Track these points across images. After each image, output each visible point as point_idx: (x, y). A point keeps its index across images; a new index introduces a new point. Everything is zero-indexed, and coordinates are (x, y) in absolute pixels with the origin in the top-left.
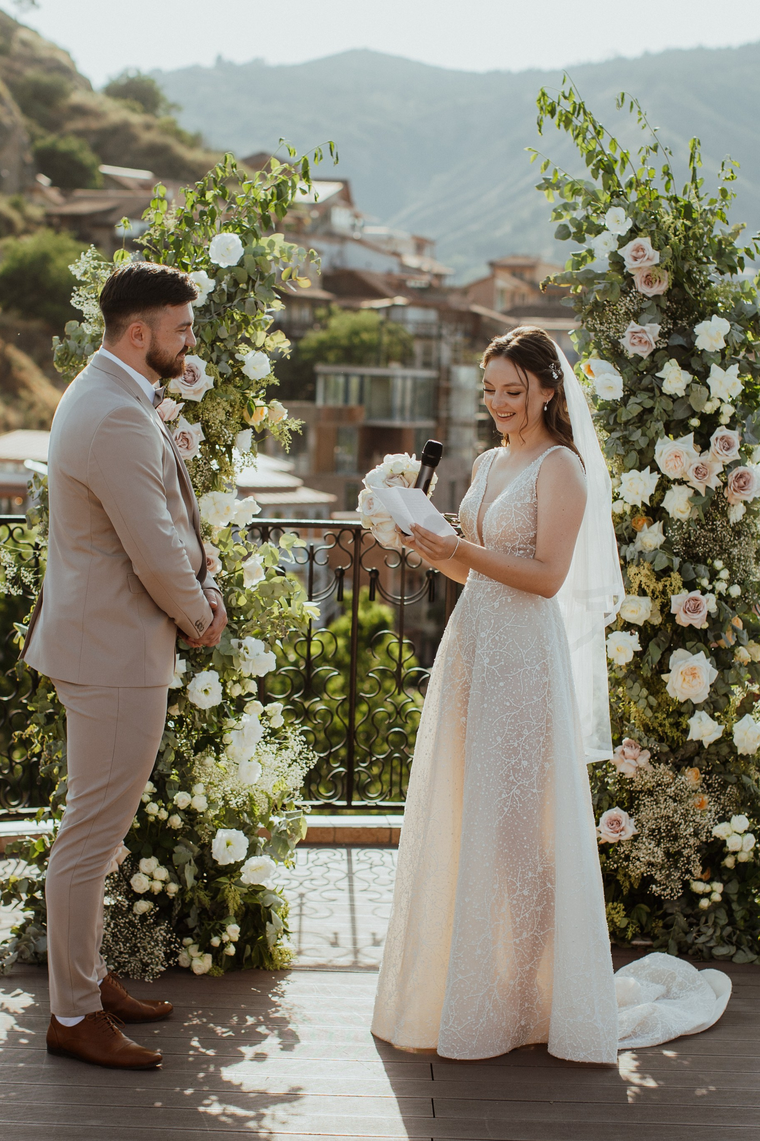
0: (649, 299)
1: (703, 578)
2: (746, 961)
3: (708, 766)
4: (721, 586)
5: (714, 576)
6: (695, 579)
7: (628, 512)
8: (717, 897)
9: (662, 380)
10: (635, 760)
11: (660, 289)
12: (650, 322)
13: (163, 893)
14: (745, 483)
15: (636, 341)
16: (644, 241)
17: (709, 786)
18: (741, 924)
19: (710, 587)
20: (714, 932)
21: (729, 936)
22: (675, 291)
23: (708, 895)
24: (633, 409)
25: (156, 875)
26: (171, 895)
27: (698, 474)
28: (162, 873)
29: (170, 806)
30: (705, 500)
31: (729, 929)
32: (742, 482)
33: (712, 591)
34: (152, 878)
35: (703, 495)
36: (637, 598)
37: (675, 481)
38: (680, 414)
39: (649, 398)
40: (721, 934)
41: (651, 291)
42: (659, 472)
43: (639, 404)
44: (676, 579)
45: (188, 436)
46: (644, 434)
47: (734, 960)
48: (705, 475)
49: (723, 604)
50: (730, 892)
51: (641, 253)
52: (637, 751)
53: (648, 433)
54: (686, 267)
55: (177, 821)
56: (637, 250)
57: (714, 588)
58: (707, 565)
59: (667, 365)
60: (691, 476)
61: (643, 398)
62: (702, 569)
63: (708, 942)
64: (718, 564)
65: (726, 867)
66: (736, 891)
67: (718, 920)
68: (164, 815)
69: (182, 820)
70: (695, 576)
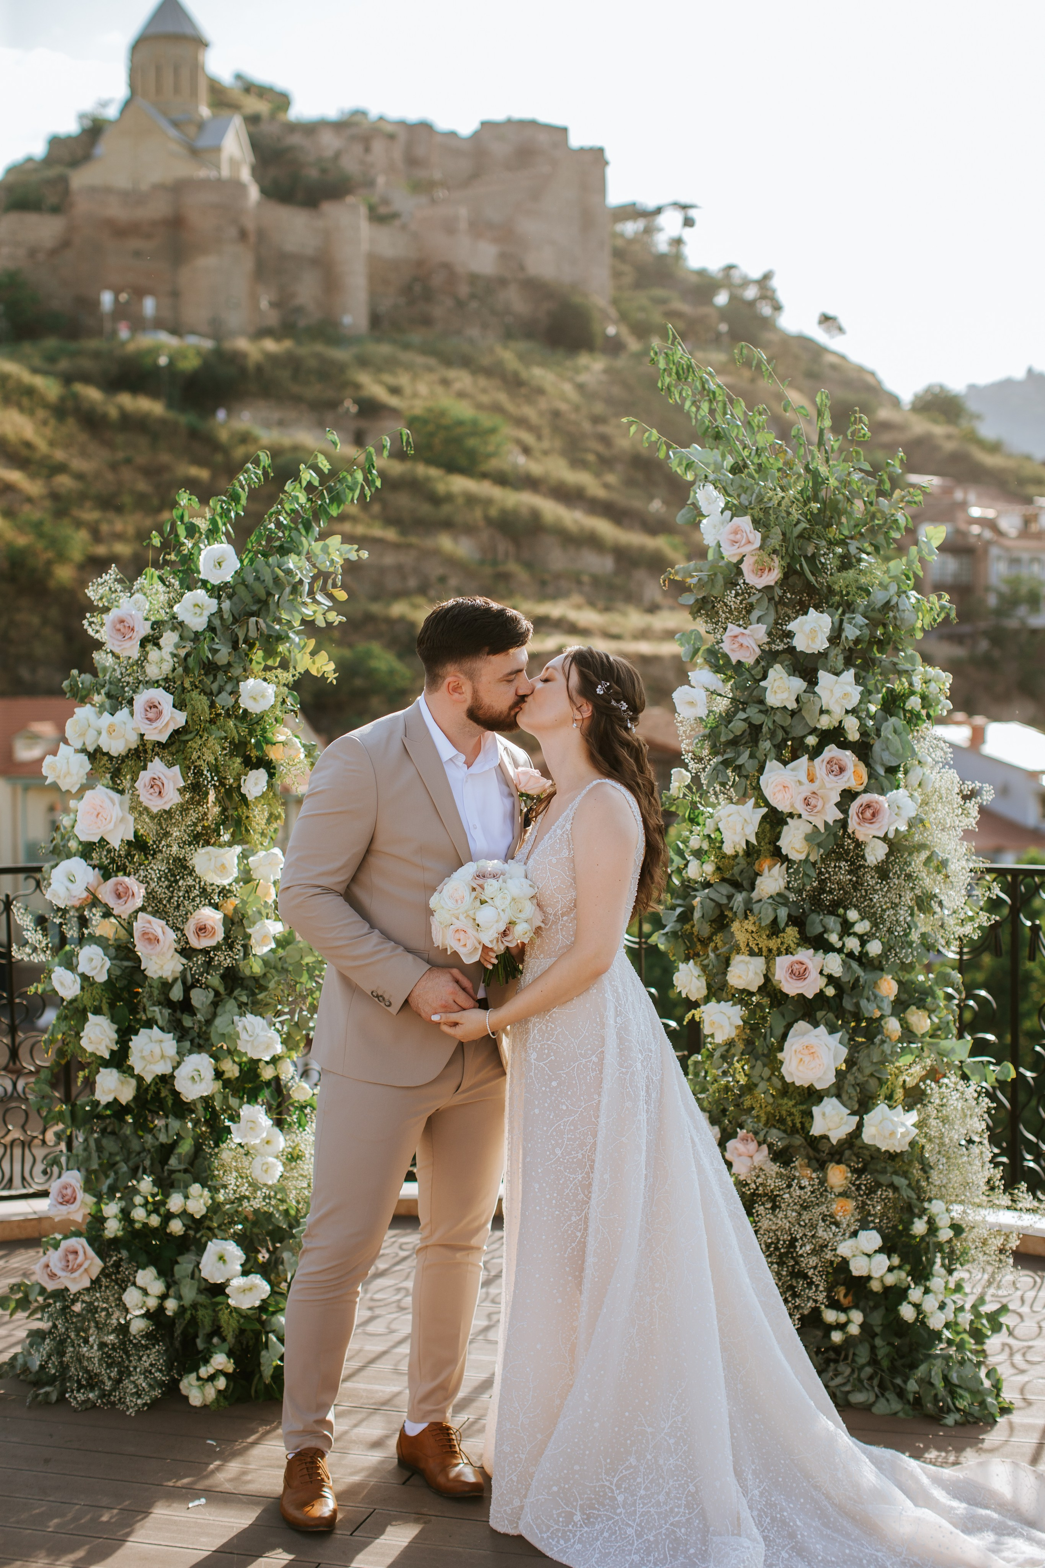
0: (760, 591)
1: (832, 932)
2: (888, 1411)
3: (858, 1163)
4: (852, 944)
5: (846, 928)
6: (822, 934)
7: (741, 853)
8: (854, 1330)
9: (765, 689)
10: (751, 1157)
11: (772, 577)
12: (759, 620)
13: (161, 1309)
14: (873, 815)
15: (736, 645)
16: (745, 522)
17: (858, 1188)
18: (885, 1364)
19: (839, 945)
20: (853, 1371)
21: (871, 1378)
22: (793, 579)
23: (842, 1327)
24: (738, 726)
25: (149, 1291)
26: (169, 1313)
27: (808, 804)
28: (157, 1287)
29: (162, 1210)
30: (824, 836)
31: (869, 1370)
32: (868, 814)
33: (840, 951)
34: (145, 1292)
35: (823, 831)
36: (748, 958)
37: (791, 815)
38: (798, 732)
39: (760, 711)
40: (859, 1375)
41: (760, 582)
42: (767, 804)
43: (744, 720)
44: (791, 933)
45: (157, 782)
46: (752, 756)
47: (875, 1410)
48: (815, 806)
49: (855, 965)
50: (873, 1323)
51: (739, 536)
52: (753, 1146)
53: (758, 755)
54: (810, 550)
55: (176, 1227)
56: (736, 532)
57: (844, 945)
58: (838, 916)
59: (771, 673)
60: (800, 808)
61: (753, 712)
62: (832, 922)
63: (844, 1384)
64: (853, 915)
65: (871, 1291)
66: (880, 1323)
67: (857, 1359)
68: (155, 1221)
69: (184, 1225)
70: (821, 930)
